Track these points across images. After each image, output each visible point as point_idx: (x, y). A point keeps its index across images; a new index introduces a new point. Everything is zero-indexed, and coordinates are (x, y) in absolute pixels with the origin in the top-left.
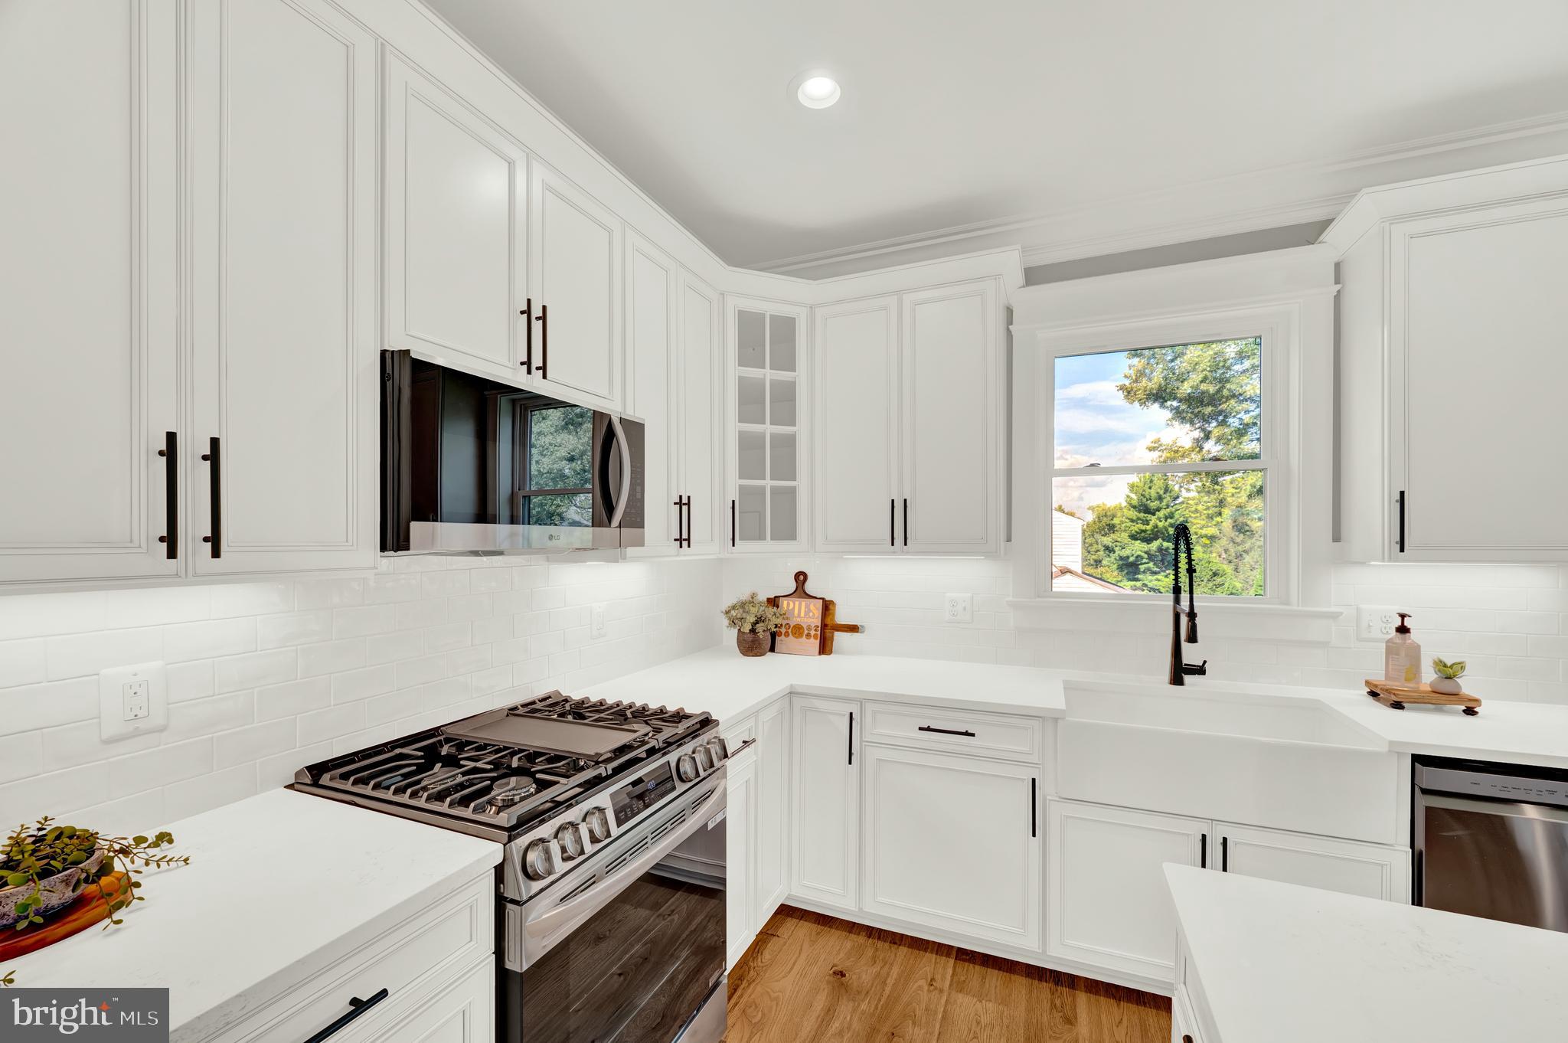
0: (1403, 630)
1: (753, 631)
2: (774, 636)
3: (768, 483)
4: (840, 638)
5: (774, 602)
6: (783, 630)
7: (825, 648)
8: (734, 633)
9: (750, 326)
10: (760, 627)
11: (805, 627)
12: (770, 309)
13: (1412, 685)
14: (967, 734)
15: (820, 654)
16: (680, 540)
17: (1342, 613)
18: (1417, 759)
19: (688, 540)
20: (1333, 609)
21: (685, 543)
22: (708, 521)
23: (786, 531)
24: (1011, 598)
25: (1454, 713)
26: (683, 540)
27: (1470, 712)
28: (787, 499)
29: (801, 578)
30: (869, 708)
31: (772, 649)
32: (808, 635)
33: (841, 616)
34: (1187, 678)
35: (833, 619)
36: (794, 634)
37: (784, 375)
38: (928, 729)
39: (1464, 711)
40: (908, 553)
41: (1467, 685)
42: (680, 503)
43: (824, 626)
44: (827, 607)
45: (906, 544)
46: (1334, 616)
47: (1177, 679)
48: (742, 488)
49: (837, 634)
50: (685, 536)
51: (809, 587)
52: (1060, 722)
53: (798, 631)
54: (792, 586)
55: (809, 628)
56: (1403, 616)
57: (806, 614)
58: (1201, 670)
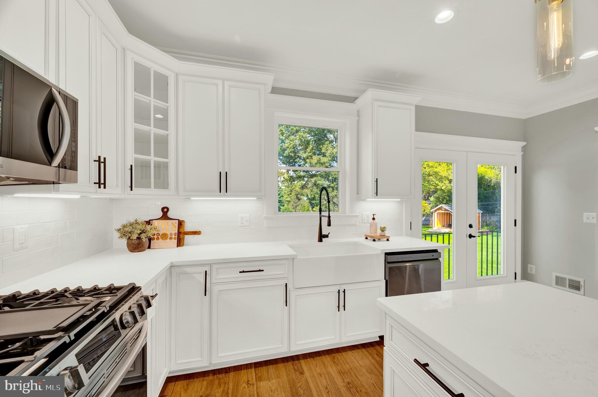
0: (374, 219)
1: (139, 238)
2: (150, 240)
3: (152, 158)
4: (187, 238)
5: (148, 223)
6: (156, 237)
7: (180, 243)
8: (124, 241)
9: (141, 71)
10: (143, 236)
11: (169, 234)
12: (154, 67)
13: (376, 235)
14: (260, 271)
15: (177, 247)
16: (99, 183)
17: (359, 215)
18: (386, 254)
19: (104, 184)
20: (357, 214)
21: (102, 186)
24: (265, 215)
25: (384, 241)
26: (101, 183)
27: (388, 240)
29: (165, 211)
30: (214, 267)
31: (149, 247)
32: (171, 238)
33: (188, 227)
34: (324, 239)
35: (184, 229)
36: (162, 238)
37: (161, 104)
38: (243, 272)
39: (387, 240)
40: (227, 196)
41: (387, 233)
42: (99, 161)
43: (179, 233)
44: (181, 223)
45: (226, 192)
46: (357, 216)
47: (320, 240)
48: (136, 160)
49: (186, 236)
50: (102, 181)
51: (170, 214)
52: (295, 260)
53: (164, 236)
54: (161, 214)
55: (171, 234)
56: (374, 215)
57: (170, 228)
58: (327, 236)
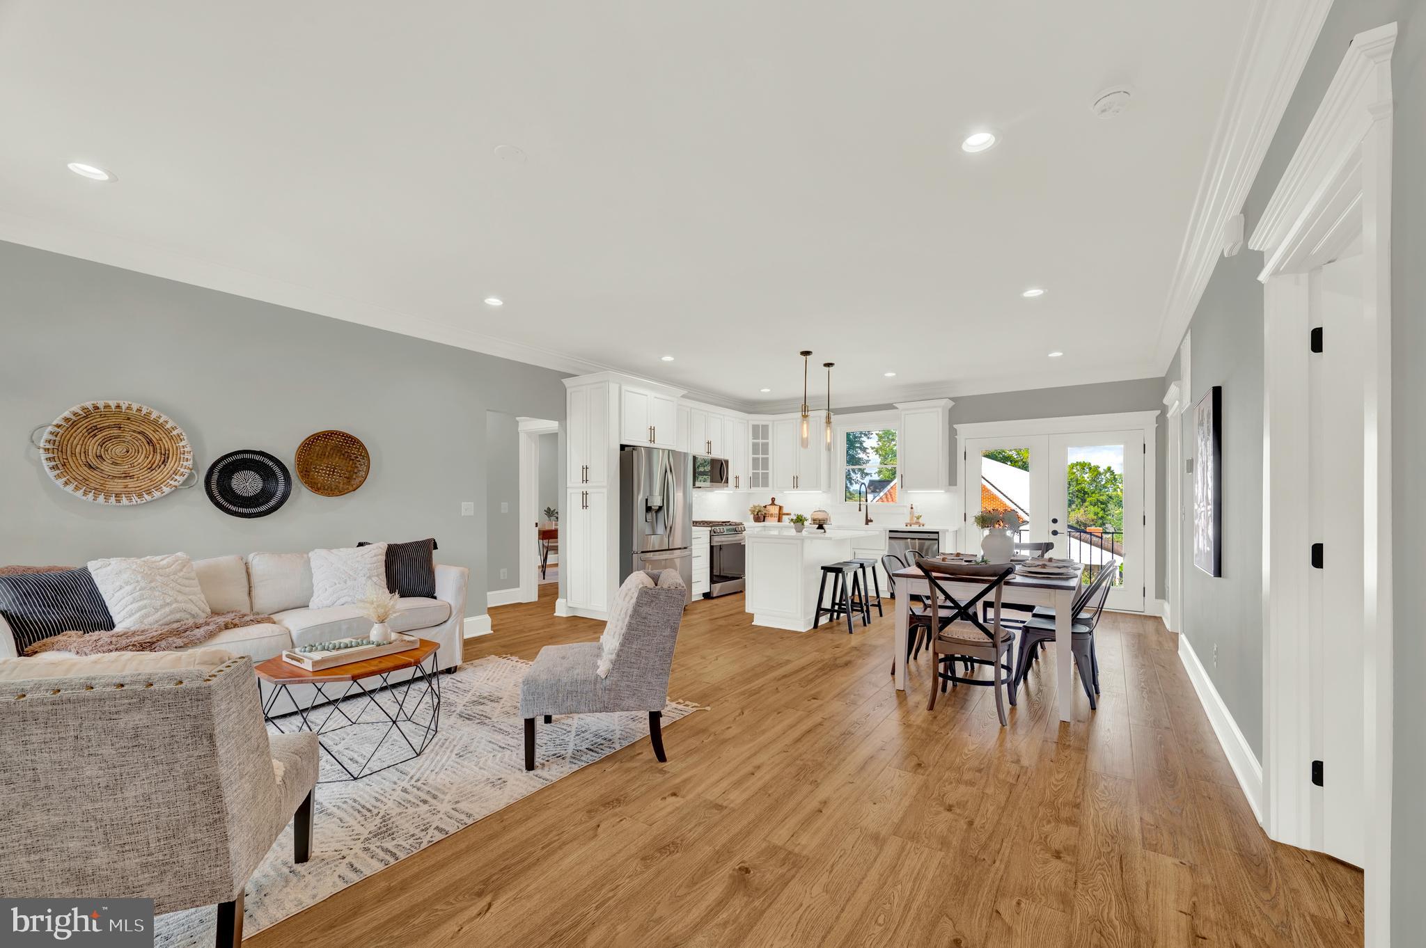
0: (912, 508)
1: (757, 514)
2: (764, 517)
3: (760, 471)
4: (785, 517)
5: (765, 507)
6: (767, 515)
7: (779, 520)
8: (752, 516)
9: (755, 428)
10: (759, 513)
11: (774, 514)
12: (761, 424)
15: (778, 522)
16: (737, 486)
18: (890, 531)
19: (739, 487)
20: (905, 504)
22: (743, 482)
23: (765, 484)
28: (766, 476)
29: (773, 500)
31: (764, 521)
32: (775, 516)
33: (785, 511)
34: (870, 523)
35: (782, 512)
36: (770, 516)
37: (765, 441)
40: (798, 490)
42: (737, 478)
43: (779, 514)
44: (781, 508)
45: (797, 488)
47: (867, 524)
48: (753, 473)
49: (782, 516)
51: (776, 502)
53: (772, 515)
54: (770, 502)
57: (775, 510)
58: (871, 521)
